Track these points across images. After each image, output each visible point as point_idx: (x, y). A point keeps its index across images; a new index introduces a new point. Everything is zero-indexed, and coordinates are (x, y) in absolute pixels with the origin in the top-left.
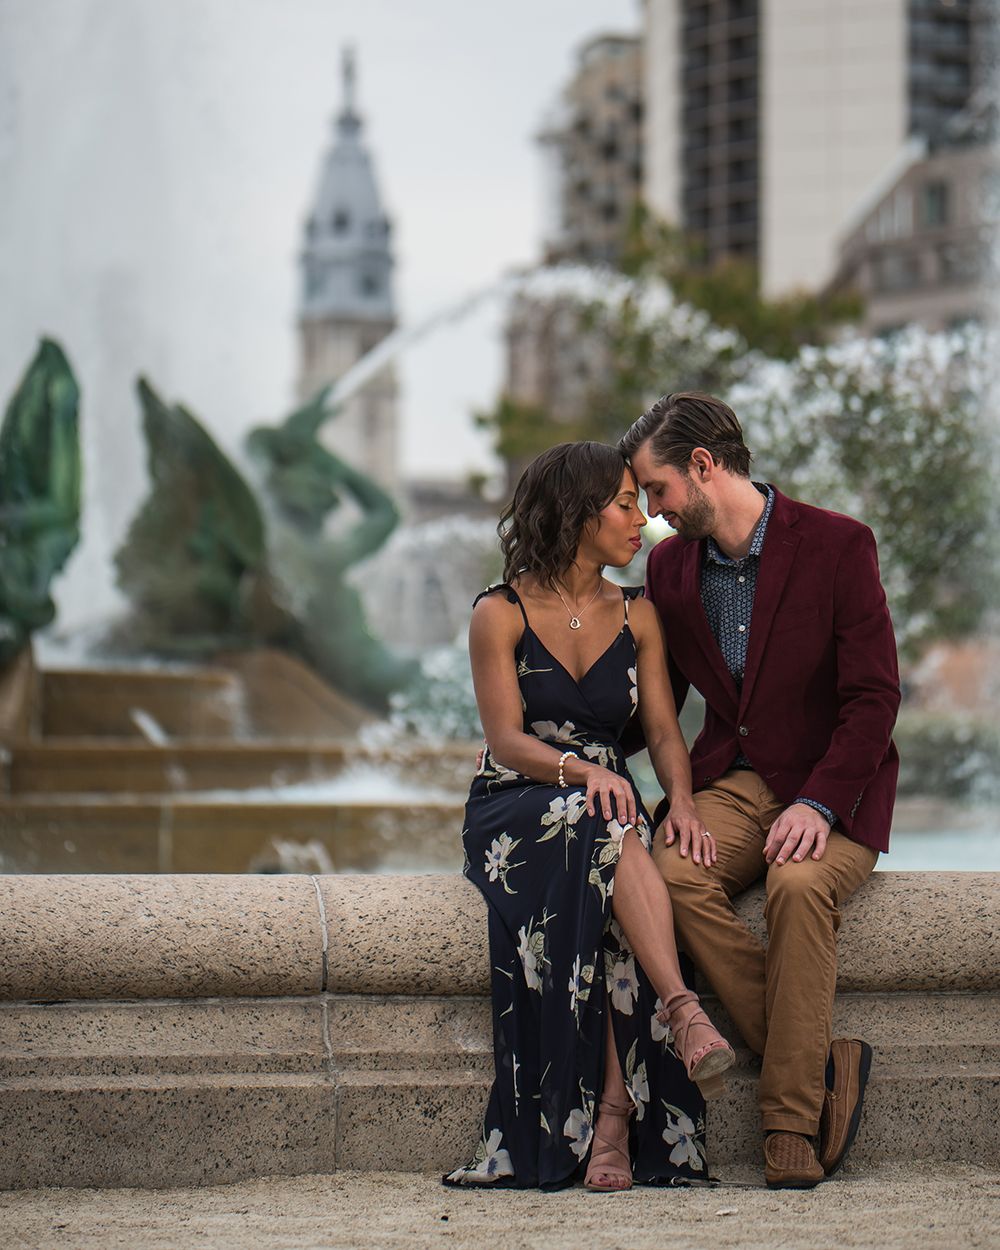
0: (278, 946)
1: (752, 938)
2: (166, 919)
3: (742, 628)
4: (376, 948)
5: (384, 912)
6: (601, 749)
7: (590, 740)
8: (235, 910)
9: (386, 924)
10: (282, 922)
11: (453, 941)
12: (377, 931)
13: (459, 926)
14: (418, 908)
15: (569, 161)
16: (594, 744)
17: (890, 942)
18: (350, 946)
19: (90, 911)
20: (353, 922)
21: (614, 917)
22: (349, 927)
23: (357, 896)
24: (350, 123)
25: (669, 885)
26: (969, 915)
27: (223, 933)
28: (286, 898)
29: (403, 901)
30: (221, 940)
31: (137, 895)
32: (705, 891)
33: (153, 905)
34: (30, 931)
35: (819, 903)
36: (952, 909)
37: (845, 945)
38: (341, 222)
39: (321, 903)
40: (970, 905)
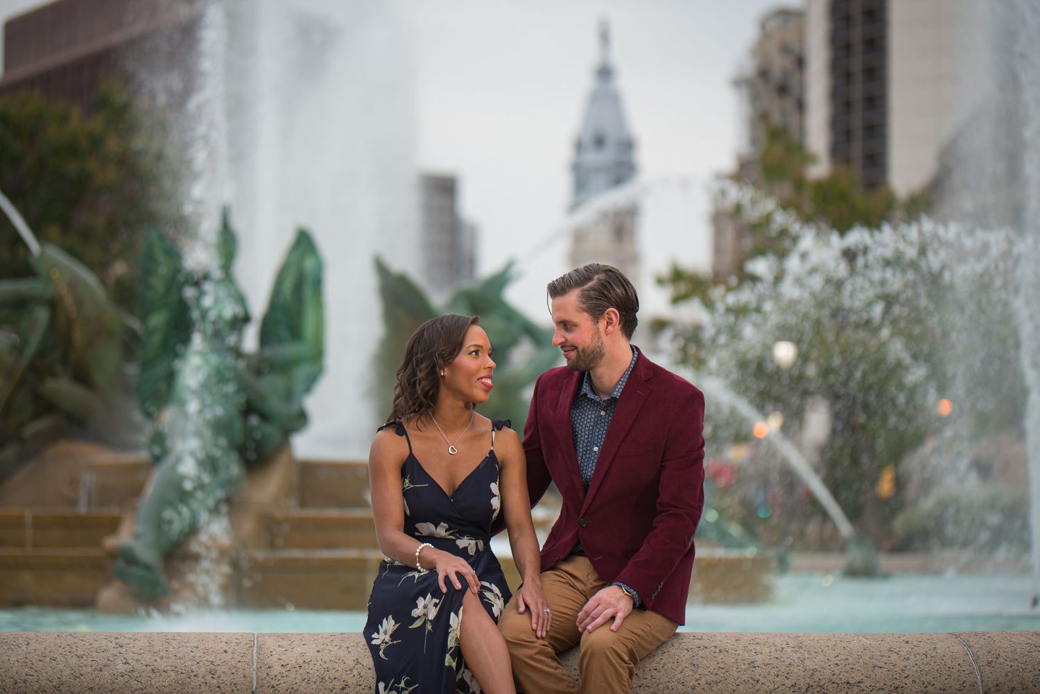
0: (219, 687)
1: (570, 682)
2: (138, 666)
3: (596, 449)
4: (292, 688)
5: (300, 661)
6: (471, 541)
7: (462, 534)
8: (190, 660)
9: (301, 671)
10: (223, 668)
11: (350, 684)
12: (293, 676)
13: (355, 672)
14: (327, 659)
15: (755, 98)
16: (466, 538)
17: (680, 686)
18: (273, 687)
19: (83, 660)
20: (277, 669)
21: (466, 667)
22: (273, 673)
23: (283, 649)
24: (605, 73)
25: (508, 642)
26: (743, 666)
27: (179, 677)
28: (230, 651)
29: (316, 654)
30: (177, 682)
31: (119, 648)
32: (535, 647)
33: (130, 656)
34: (36, 674)
35: (617, 658)
36: (730, 661)
37: (646, 688)
38: (599, 142)
39: (255, 655)
40: (744, 658)
